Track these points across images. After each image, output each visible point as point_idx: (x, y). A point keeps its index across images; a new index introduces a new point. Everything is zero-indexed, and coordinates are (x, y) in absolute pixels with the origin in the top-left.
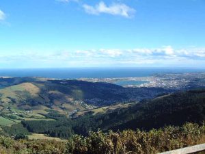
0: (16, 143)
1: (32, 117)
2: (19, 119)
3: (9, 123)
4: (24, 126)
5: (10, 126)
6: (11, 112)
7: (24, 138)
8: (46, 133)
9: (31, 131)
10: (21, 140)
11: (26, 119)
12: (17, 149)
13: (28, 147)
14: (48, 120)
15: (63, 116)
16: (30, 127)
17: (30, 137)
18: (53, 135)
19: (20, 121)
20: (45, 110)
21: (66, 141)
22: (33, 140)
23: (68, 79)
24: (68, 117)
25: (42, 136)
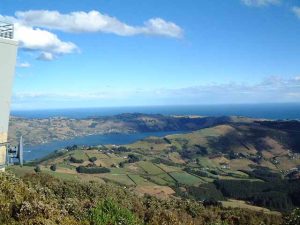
0: (206, 212)
1: (230, 175)
2: (211, 177)
3: (196, 181)
4: (218, 188)
5: (197, 186)
6: (201, 167)
7: (216, 204)
8: (247, 199)
9: (227, 195)
10: (212, 207)
11: (221, 177)
12: (207, 219)
13: (223, 219)
14: (252, 180)
15: (275, 175)
16: (225, 189)
17: (225, 204)
18: (258, 203)
19: (212, 180)
20: (251, 166)
21: (279, 214)
22: (230, 208)
23: (285, 120)
24: (283, 177)
25: (241, 204)
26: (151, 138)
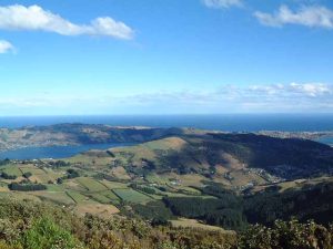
0: (154, 232)
1: (180, 191)
2: (160, 195)
3: (143, 199)
4: (167, 206)
5: (144, 204)
6: (147, 182)
7: (165, 224)
8: (200, 218)
9: (177, 214)
10: (160, 227)
11: (170, 194)
12: (155, 240)
13: (172, 239)
14: (204, 197)
15: (229, 192)
16: (176, 207)
17: (176, 223)
18: (211, 222)
19: (160, 198)
20: (202, 181)
21: (231, 232)
22: (180, 228)
23: (240, 133)
24: (238, 193)
25: (193, 223)
26: (93, 150)
